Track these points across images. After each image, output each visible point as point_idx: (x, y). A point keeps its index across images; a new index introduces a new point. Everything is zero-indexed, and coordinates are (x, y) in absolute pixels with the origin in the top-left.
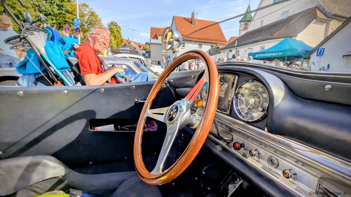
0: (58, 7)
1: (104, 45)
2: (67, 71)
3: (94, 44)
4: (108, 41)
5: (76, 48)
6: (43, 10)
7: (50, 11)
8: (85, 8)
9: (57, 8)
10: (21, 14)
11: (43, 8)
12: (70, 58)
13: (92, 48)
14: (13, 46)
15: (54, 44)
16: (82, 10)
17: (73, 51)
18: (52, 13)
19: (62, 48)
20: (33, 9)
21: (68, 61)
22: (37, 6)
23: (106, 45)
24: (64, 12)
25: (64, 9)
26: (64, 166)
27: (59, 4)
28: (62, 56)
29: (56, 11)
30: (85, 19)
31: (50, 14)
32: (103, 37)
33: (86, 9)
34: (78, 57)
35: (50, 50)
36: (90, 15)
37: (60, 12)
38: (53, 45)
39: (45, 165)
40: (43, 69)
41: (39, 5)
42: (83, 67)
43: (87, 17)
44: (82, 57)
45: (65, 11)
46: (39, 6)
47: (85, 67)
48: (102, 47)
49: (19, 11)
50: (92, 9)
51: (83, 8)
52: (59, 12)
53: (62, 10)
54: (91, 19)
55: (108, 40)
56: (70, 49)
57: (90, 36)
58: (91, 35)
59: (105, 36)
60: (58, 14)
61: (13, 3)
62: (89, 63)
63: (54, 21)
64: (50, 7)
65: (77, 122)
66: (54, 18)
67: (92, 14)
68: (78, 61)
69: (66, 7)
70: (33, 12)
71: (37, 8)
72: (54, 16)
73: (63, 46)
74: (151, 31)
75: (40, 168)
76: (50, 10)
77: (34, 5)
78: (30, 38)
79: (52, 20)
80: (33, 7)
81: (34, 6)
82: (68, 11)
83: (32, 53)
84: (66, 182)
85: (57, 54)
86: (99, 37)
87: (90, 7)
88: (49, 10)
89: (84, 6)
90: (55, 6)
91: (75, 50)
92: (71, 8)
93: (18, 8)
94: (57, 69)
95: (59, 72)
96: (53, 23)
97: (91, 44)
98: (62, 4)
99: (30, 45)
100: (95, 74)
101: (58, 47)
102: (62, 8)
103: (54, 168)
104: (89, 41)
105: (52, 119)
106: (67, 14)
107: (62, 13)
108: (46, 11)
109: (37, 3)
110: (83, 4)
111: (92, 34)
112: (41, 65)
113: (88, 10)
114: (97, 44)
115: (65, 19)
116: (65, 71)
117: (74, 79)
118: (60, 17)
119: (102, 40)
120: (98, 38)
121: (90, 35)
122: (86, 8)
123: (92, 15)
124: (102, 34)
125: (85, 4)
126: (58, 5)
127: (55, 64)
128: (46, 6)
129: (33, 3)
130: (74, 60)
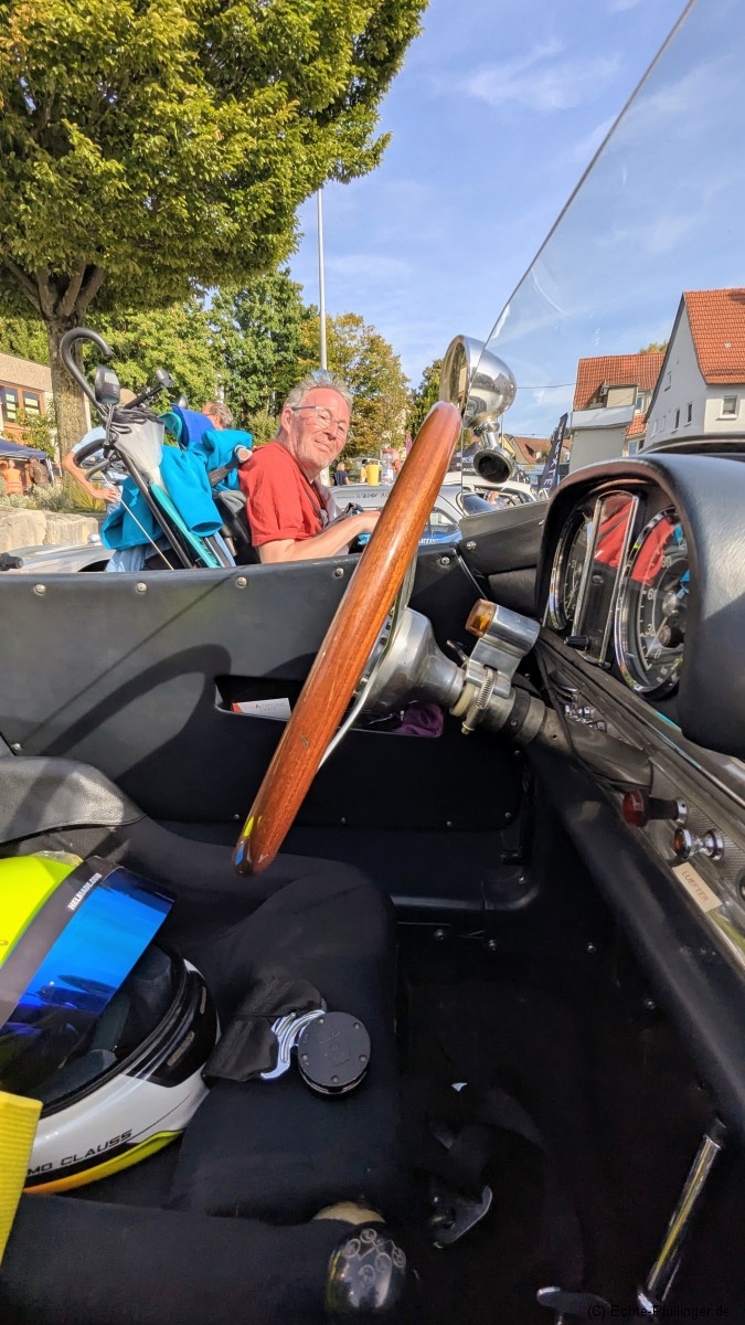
0: (276, 344)
1: (330, 439)
2: (218, 536)
3: (299, 442)
4: (341, 425)
5: (242, 459)
6: (238, 361)
7: (256, 361)
8: (351, 330)
9: (273, 345)
10: (185, 384)
11: (238, 356)
12: (226, 494)
13: (293, 454)
14: (92, 469)
15: (186, 454)
16: (341, 339)
17: (235, 471)
18: (260, 366)
19: (206, 465)
20: (213, 364)
21: (221, 506)
22: (222, 352)
23: (334, 439)
24: (290, 356)
25: (291, 345)
26: (123, 801)
27: (278, 331)
28: (206, 490)
29: (271, 356)
30: (352, 367)
31: (255, 371)
32: (326, 414)
33: (353, 334)
34: (246, 491)
35: (174, 475)
36: (367, 351)
37: (280, 359)
38: (183, 457)
39: (77, 789)
40: (158, 533)
41: (228, 347)
42: (258, 518)
43: (357, 359)
44: (256, 486)
45: (294, 351)
46: (227, 351)
47: (265, 519)
48: (324, 448)
49: (181, 377)
50: (372, 328)
51: (347, 329)
52: (278, 358)
53: (286, 350)
54: (367, 362)
55: (344, 422)
56: (227, 467)
57: (289, 419)
58: (292, 412)
59: (331, 409)
60: (276, 365)
61: (167, 354)
62: (275, 505)
63: (265, 391)
64: (256, 346)
65: (179, 681)
66: (264, 380)
67: (374, 345)
68: (244, 498)
69: (297, 339)
70: (213, 370)
71: (222, 358)
72: (263, 374)
73: (208, 456)
74: (579, 377)
75: (63, 793)
76: (254, 356)
77: (216, 348)
78: (124, 442)
79: (260, 386)
80: (212, 356)
81: (215, 353)
82: (302, 350)
83: (133, 487)
84: (125, 846)
85: (191, 484)
86: (313, 414)
87: (366, 323)
88: (251, 359)
89: (348, 323)
90: (269, 342)
91: (240, 466)
92: (311, 338)
93: (178, 368)
94: (189, 530)
95: (193, 539)
96: (260, 397)
97: (291, 445)
98: (285, 331)
99: (127, 468)
100: (292, 541)
101: (194, 462)
102: (286, 344)
103: (97, 799)
104: (286, 433)
105: (114, 666)
106: (301, 361)
107: (285, 358)
108: (244, 364)
109: (224, 342)
110: (346, 317)
111: (294, 409)
112: (155, 524)
113: (359, 333)
114: (308, 440)
115: (295, 376)
116: (212, 535)
117: (235, 558)
118: (281, 373)
119: (322, 425)
120: (310, 420)
121: (288, 415)
122: (354, 328)
123: (371, 350)
124: (322, 405)
125: (351, 316)
126: (275, 338)
127: (183, 514)
128: (245, 346)
129: (213, 346)
130: (234, 499)
